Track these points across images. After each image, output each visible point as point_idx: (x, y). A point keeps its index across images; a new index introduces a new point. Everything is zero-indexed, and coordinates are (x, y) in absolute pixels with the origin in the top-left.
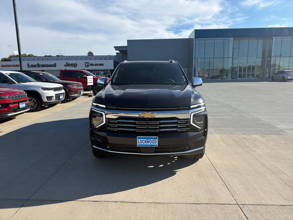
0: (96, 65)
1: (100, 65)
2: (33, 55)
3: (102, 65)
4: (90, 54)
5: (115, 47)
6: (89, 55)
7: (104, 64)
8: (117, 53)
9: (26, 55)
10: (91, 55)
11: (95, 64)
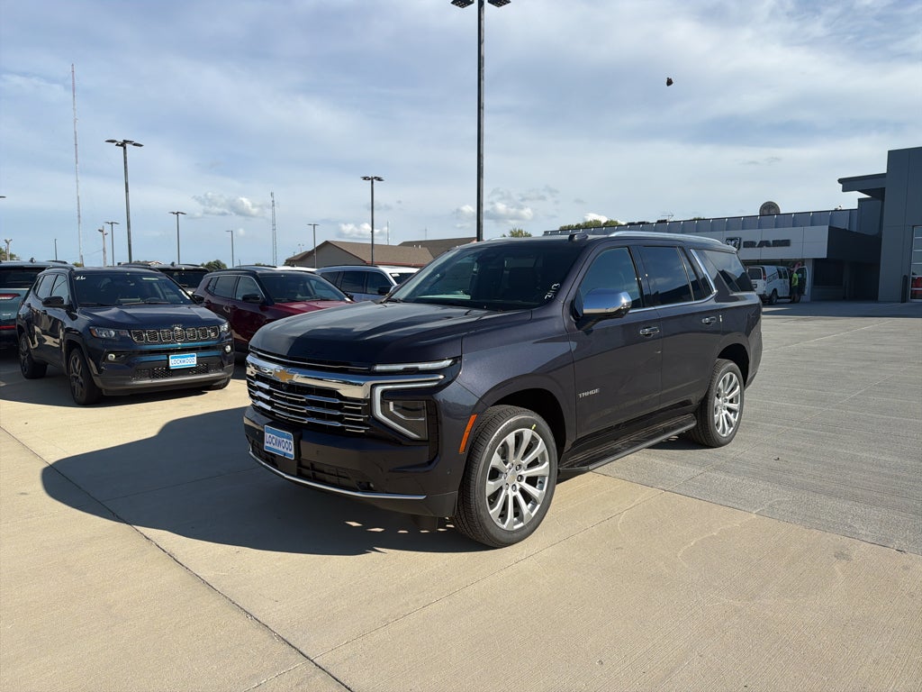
0: (764, 244)
1: (777, 243)
2: (616, 222)
3: (786, 243)
4: (769, 208)
5: (841, 181)
6: (766, 212)
7: (792, 241)
8: (860, 200)
9: (600, 222)
10: (772, 211)
11: (761, 242)
